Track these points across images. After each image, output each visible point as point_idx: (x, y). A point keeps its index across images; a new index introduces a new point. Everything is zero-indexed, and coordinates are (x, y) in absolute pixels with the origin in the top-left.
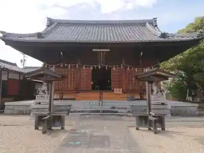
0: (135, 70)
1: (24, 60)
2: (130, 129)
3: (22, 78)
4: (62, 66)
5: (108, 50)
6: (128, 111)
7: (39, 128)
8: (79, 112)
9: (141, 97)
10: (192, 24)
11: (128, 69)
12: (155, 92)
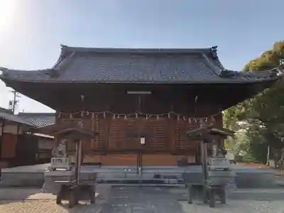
0: (188, 121)
1: (15, 102)
2: (180, 203)
3: (20, 132)
4: (82, 115)
5: (150, 93)
6: (179, 181)
7: (63, 202)
8: (109, 182)
9: (196, 160)
10: (270, 52)
11: (178, 119)
12: (215, 154)
